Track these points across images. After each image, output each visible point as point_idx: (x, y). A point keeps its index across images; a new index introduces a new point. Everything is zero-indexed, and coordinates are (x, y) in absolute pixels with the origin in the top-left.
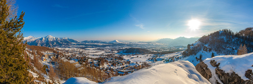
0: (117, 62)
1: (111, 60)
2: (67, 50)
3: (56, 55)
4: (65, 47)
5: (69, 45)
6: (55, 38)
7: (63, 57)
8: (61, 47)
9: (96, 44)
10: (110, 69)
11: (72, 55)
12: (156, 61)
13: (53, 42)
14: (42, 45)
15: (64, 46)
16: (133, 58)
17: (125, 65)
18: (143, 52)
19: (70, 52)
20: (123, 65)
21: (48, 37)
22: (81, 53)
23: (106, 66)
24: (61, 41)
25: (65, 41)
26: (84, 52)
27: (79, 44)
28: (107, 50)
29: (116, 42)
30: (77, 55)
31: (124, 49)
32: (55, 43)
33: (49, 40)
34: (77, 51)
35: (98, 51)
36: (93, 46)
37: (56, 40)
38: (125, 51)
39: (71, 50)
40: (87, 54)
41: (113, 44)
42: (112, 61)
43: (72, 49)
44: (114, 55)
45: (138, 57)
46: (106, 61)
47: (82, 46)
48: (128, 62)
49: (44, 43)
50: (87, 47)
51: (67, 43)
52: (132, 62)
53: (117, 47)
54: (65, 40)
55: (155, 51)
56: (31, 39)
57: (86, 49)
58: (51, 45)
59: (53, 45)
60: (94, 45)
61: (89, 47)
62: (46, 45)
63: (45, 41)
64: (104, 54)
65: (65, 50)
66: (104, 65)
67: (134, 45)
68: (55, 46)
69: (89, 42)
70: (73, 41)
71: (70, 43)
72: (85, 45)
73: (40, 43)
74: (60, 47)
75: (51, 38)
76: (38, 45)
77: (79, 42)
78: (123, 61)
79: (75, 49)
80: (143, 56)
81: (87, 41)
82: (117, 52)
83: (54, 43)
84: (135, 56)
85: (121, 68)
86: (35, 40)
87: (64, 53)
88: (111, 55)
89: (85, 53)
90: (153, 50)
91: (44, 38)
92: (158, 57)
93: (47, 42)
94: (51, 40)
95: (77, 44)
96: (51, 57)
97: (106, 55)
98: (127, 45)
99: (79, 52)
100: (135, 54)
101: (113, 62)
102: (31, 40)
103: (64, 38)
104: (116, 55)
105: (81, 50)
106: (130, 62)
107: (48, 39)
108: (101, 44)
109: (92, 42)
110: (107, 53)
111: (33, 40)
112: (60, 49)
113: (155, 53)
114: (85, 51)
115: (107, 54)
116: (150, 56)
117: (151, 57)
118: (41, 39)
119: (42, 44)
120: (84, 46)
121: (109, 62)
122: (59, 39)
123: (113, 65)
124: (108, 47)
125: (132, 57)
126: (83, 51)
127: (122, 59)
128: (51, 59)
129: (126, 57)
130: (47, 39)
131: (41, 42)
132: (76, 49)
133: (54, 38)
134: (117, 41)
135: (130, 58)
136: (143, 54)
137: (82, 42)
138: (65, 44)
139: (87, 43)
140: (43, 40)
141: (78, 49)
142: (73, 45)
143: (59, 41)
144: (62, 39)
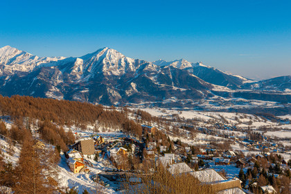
2: (189, 121)
3: (136, 143)
4: (179, 106)
5: (200, 97)
6: (136, 63)
7: (170, 150)
8: (160, 105)
11: (213, 143)
13: (122, 82)
14: (68, 96)
15: (174, 100)
19: (203, 131)
21: (102, 59)
24: (161, 78)
25: (181, 76)
26: (269, 134)
30: (236, 147)
32: (133, 85)
33: (105, 69)
34: (234, 128)
37: (141, 70)
39: (207, 118)
40: (285, 144)
43: (215, 115)
47: (257, 103)
49: (80, 86)
51: (192, 85)
54: (181, 71)
56: (11, 62)
57: (284, 117)
58: (115, 94)
59: (122, 93)
62: (92, 96)
63: (86, 73)
65: (179, 120)
68: (133, 99)
70: (219, 78)
71: (203, 88)
72: (279, 98)
73: (59, 86)
74: (155, 105)
75: (115, 60)
76: (49, 95)
77: (248, 86)
79: (225, 115)
83: (128, 86)
86: (32, 67)
87: (176, 132)
89: (276, 139)
91: (79, 61)
93: (97, 82)
94: (117, 73)
95: (236, 95)
96: (113, 151)
99: (248, 131)
103: (175, 65)
107: (99, 65)
111: (24, 68)
112: (154, 112)
114: (276, 129)
118: (67, 65)
119: (69, 90)
120: (271, 104)
122: (152, 67)
126: (265, 129)
128: (111, 159)
130: (95, 65)
131: (66, 80)
132: (232, 115)
133: (130, 61)
137: (264, 84)
138: (182, 90)
139: (287, 90)
140: (76, 69)
141: (241, 117)
142: (216, 97)
143: (152, 78)
144: (168, 68)
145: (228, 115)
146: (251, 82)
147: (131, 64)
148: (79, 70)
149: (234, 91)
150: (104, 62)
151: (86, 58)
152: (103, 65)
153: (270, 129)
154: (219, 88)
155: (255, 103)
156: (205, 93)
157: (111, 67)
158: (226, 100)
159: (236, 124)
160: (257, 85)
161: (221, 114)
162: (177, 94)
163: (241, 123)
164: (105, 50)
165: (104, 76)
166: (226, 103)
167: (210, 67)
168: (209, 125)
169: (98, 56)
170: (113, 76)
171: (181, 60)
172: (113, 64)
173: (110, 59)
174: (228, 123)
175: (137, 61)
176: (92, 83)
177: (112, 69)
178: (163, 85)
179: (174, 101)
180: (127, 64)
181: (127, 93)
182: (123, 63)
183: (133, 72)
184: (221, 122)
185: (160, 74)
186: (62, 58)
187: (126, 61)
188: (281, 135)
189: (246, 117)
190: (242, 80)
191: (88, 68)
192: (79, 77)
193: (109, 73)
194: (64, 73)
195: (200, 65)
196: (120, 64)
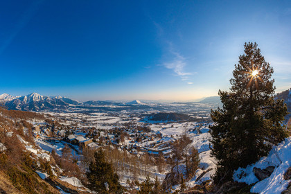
0: (143, 135)
1: (133, 132)
2: (63, 117)
4: (59, 112)
5: (65, 108)
6: (44, 97)
9: (106, 106)
10: (136, 147)
11: (72, 124)
12: (201, 132)
13: (39, 104)
14: (23, 109)
15: (56, 109)
16: (165, 128)
17: (155, 141)
18: (179, 119)
19: (68, 120)
20: (152, 140)
22: (85, 121)
23: (127, 142)
24: (52, 102)
25: (59, 101)
26: (88, 119)
27: (79, 107)
28: (124, 116)
29: (137, 103)
30: (79, 125)
31: (149, 113)
32: (43, 104)
33: (34, 99)
34: (77, 118)
35: (109, 117)
36: (101, 110)
37: (45, 100)
38: (151, 117)
39: (68, 115)
41: (132, 107)
42: (134, 134)
43: (71, 114)
44: (134, 123)
45: (172, 126)
46: (126, 134)
47: (83, 110)
48: (159, 135)
49: (26, 105)
50: (92, 112)
51: (62, 104)
52: (164, 134)
53: (138, 112)
55: (198, 117)
56: (6, 98)
57: (91, 114)
58: (37, 107)
59: (39, 107)
60: (103, 107)
61: (95, 112)
62: (30, 109)
63: (28, 101)
64: (120, 123)
65: (60, 116)
66: (124, 141)
67: (166, 107)
68: (43, 109)
69: (94, 103)
70: (71, 102)
71: (66, 105)
72: (89, 108)
73: (20, 105)
74: (51, 111)
75: (37, 97)
76: (17, 108)
77: (80, 104)
78: (150, 133)
80: (181, 125)
81: (92, 101)
82: (139, 119)
83: (41, 105)
84: (168, 126)
85: (151, 144)
86: (12, 100)
87: (60, 121)
88: (130, 123)
89: (90, 121)
90: (195, 115)
91: (26, 97)
92: (203, 127)
93: (31, 104)
95: (77, 107)
97: (123, 125)
98: (155, 108)
99: (82, 119)
100: (167, 122)
101: (136, 135)
102: (7, 100)
103: (56, 98)
104: (138, 124)
105: (84, 117)
106: (161, 134)
107: (32, 98)
108: (114, 107)
109: (100, 103)
110: (123, 120)
111: (9, 100)
112: (52, 114)
113: (198, 119)
114: (90, 118)
115: (124, 122)
116: (191, 125)
117: (192, 127)
118: (22, 99)
119: (23, 107)
120: (87, 110)
121: (131, 136)
122: (49, 98)
123: (138, 140)
124: (125, 111)
125: (163, 126)
126: (86, 118)
127: (149, 131)
129: (154, 128)
131: (22, 103)
134: (138, 101)
135: (161, 129)
136: (180, 122)
137: (85, 103)
138: (59, 106)
139: (91, 105)
140: (25, 100)
142: (70, 108)
143: (49, 102)
144: (54, 99)
145: (75, 114)
147: (42, 98)
151: (28, 96)
154: (70, 105)
156: (67, 107)
157: (36, 99)
158: (73, 109)
160: (83, 104)
163: (79, 116)
164: (34, 93)
165: (33, 102)
169: (32, 95)
170: (37, 102)
171: (58, 96)
173: (35, 96)
174: (75, 117)
178: (53, 104)
181: (41, 107)
182: (40, 97)
183: (43, 100)
184: (73, 116)
186: (21, 96)
188: (92, 119)
189: (80, 114)
191: (28, 99)
192: (26, 102)
193: (35, 101)
194: (21, 101)
195: (65, 97)
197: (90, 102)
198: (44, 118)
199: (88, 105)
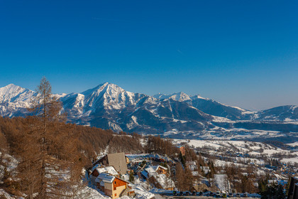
6: (136, 98)
13: (123, 116)
24: (162, 111)
25: (181, 109)
26: (285, 160)
32: (134, 118)
33: (105, 103)
34: (247, 155)
37: (141, 104)
39: (217, 147)
43: (224, 143)
47: (259, 133)
50: (288, 140)
51: (192, 117)
54: (181, 104)
58: (117, 128)
63: (86, 108)
68: (134, 132)
71: (203, 119)
75: (115, 94)
77: (247, 116)
79: (234, 143)
81: (287, 107)
83: (129, 120)
91: (81, 97)
94: (117, 107)
96: (152, 170)
102: (18, 105)
103: (174, 97)
107: (100, 100)
111: (27, 105)
118: (69, 101)
120: (273, 134)
122: (152, 100)
130: (96, 102)
132: (242, 143)
133: (130, 95)
137: (263, 114)
138: (183, 122)
139: (287, 119)
140: (78, 104)
141: (251, 145)
142: (217, 128)
143: (152, 111)
144: (167, 101)
145: (239, 144)
146: (251, 113)
147: (131, 98)
148: (80, 105)
149: (234, 122)
150: (105, 97)
151: (88, 94)
152: (104, 99)
153: (285, 156)
154: (219, 119)
155: (257, 133)
156: (206, 124)
157: (111, 101)
158: (227, 130)
159: (247, 152)
160: (257, 116)
161: (230, 142)
162: (178, 126)
163: (252, 150)
164: (105, 85)
165: (105, 110)
166: (228, 134)
167: (208, 99)
168: (220, 153)
169: (99, 91)
170: (114, 110)
171: (180, 93)
172: (113, 99)
173: (111, 93)
174: (238, 150)
175: (137, 95)
176: (93, 117)
177: (112, 103)
178: (163, 118)
179: (175, 133)
180: (127, 98)
181: (128, 126)
182: (123, 97)
183: (134, 106)
184: (231, 150)
185: (160, 107)
186: (64, 95)
187: (126, 95)
189: (255, 145)
190: (241, 111)
191: (89, 103)
192: (80, 112)
193: (110, 108)
194: (65, 108)
195: (199, 97)
196: (120, 99)
197: (282, 111)
198: (139, 146)
199: (275, 120)
